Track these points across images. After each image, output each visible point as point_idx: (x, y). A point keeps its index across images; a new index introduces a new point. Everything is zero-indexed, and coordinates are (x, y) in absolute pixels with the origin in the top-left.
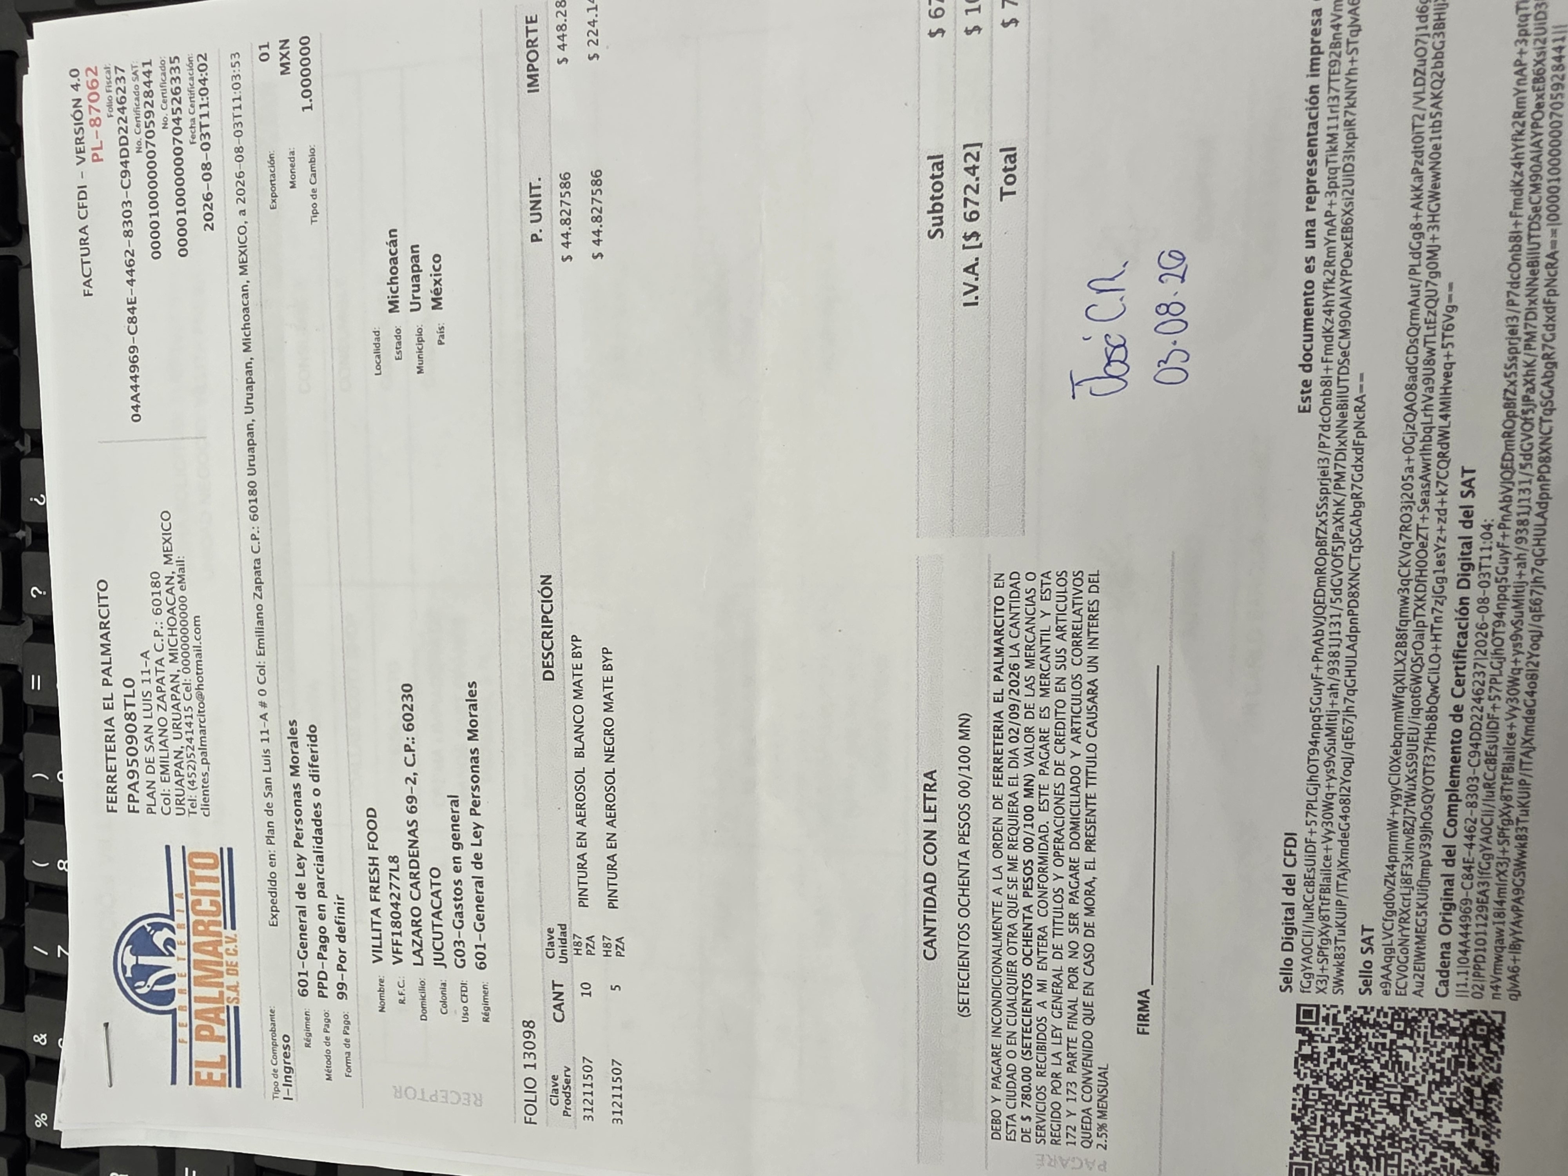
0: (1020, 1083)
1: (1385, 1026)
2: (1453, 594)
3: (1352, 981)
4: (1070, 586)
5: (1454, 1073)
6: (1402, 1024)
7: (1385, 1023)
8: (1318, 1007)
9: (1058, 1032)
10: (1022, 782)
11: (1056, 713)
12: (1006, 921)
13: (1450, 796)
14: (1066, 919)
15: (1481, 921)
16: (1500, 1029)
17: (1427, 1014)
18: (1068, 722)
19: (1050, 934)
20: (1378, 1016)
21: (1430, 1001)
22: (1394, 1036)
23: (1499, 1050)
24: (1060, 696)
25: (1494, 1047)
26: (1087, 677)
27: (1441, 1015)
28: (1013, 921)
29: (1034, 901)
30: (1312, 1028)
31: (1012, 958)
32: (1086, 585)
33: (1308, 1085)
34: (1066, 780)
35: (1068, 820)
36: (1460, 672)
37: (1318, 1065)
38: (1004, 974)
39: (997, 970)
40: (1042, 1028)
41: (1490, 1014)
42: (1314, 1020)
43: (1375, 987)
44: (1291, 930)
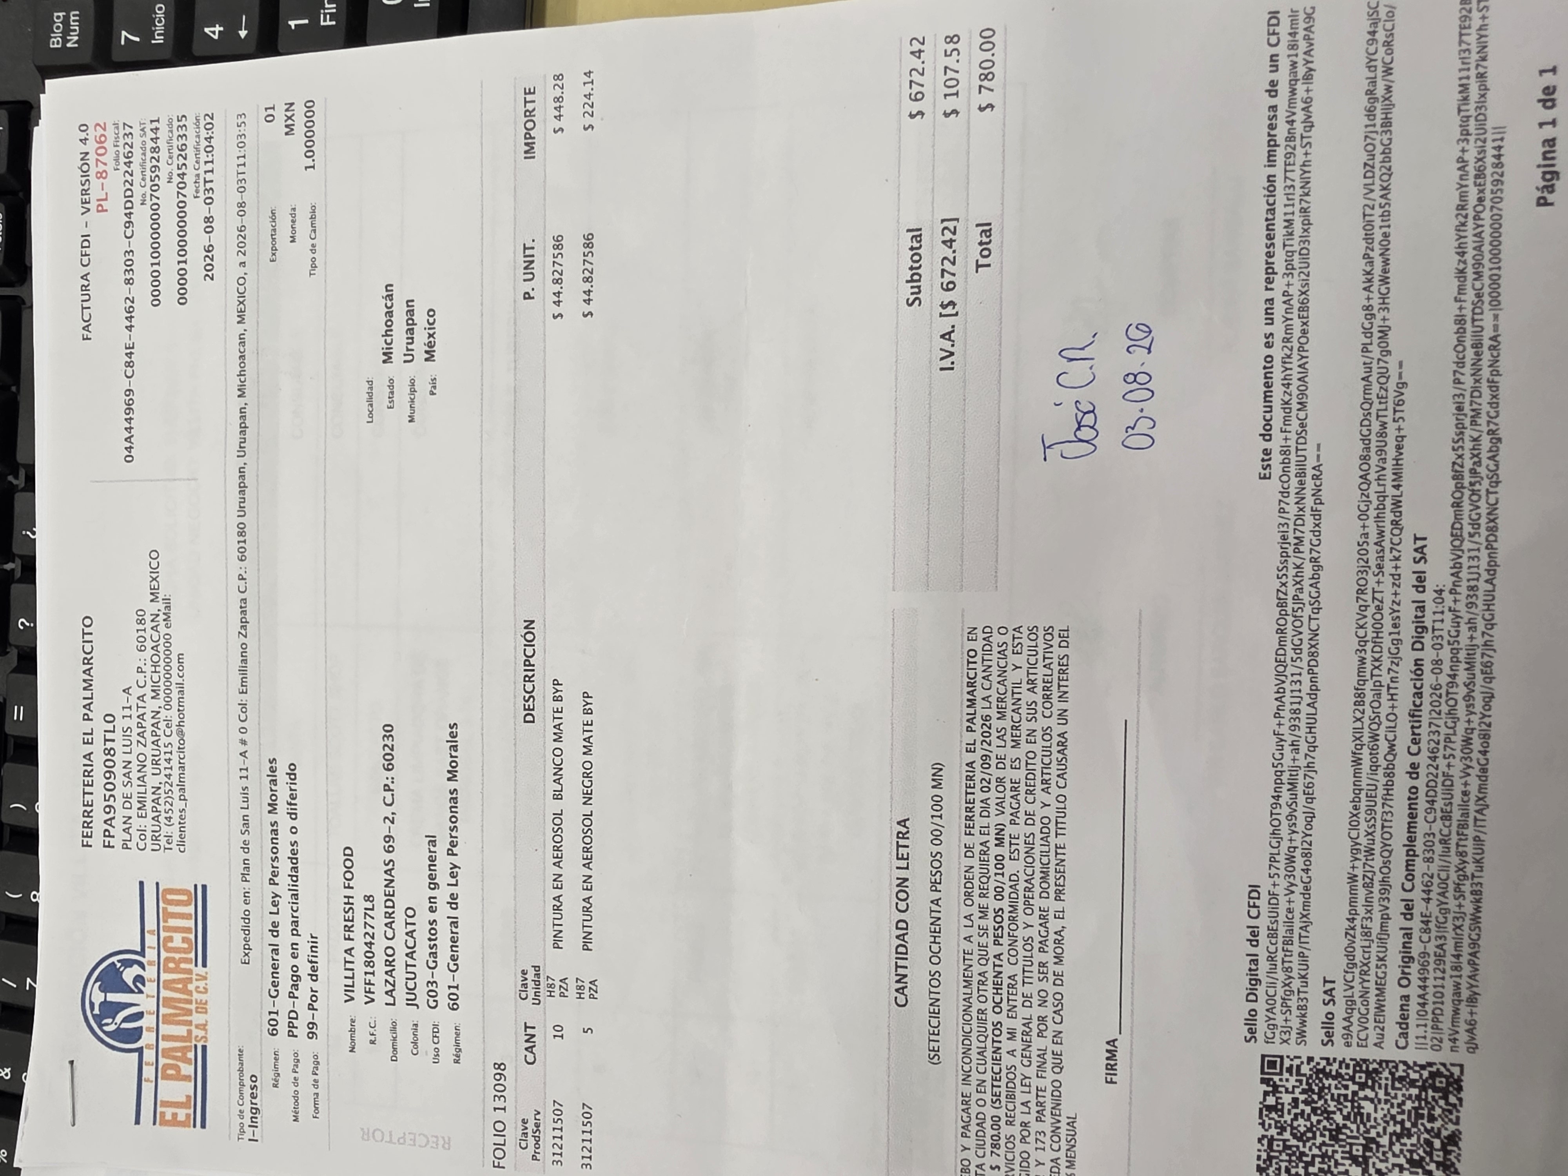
0: (989, 1132)
1: (1347, 1077)
2: (1408, 656)
3: (1315, 1032)
4: (1040, 641)
5: (1415, 1125)
6: (1363, 1075)
7: (1347, 1074)
8: (1281, 1057)
9: (1027, 1081)
10: (993, 831)
11: (1027, 764)
12: (976, 969)
13: (1408, 851)
14: (1035, 968)
15: (1439, 974)
16: (1459, 1081)
17: (1387, 1066)
18: (1038, 773)
19: (1020, 982)
20: (1340, 1067)
21: (1390, 1053)
22: (1356, 1088)
23: (1457, 1102)
24: (1031, 747)
25: (1452, 1099)
26: (1057, 730)
27: (1402, 1067)
28: (984, 969)
29: (1004, 949)
30: (1276, 1078)
31: (983, 1006)
32: (1057, 640)
33: (1272, 1136)
34: (1036, 829)
35: (1037, 870)
36: (1417, 731)
37: (1282, 1116)
38: (974, 1022)
39: (967, 1017)
40: (1011, 1076)
41: (1449, 1066)
42: (1278, 1071)
43: (1337, 1038)
44: (1255, 981)
